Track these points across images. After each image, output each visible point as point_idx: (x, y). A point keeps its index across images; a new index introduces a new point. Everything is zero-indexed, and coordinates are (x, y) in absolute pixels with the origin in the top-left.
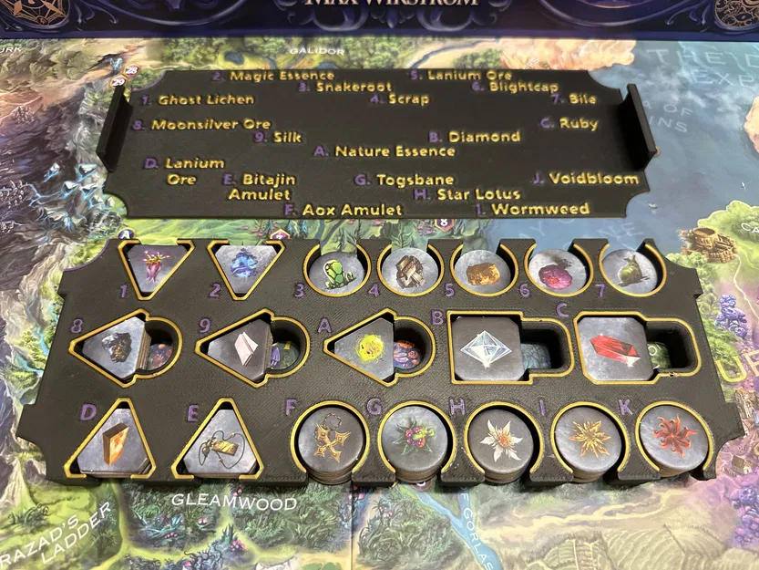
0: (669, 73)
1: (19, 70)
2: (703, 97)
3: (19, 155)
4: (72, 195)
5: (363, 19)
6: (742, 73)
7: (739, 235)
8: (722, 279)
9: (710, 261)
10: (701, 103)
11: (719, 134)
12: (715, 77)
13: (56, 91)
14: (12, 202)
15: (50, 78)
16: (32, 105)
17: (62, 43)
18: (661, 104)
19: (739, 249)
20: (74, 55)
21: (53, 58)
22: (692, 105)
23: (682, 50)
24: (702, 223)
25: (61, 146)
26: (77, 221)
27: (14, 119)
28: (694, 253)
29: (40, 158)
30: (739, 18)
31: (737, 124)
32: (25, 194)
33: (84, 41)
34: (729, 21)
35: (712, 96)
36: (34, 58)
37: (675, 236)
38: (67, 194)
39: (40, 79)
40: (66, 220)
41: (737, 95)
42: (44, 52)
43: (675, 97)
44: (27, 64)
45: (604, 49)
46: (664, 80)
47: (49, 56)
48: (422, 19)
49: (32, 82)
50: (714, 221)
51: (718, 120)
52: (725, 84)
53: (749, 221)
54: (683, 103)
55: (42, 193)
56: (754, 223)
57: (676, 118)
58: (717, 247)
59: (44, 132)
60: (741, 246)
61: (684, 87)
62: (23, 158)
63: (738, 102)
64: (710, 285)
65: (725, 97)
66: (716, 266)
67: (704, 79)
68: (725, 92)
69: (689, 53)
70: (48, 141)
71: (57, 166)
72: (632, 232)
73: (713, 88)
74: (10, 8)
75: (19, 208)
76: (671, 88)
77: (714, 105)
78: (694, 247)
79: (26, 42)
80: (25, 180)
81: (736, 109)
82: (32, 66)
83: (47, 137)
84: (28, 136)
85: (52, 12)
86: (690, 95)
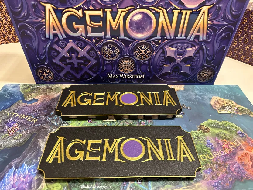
0: (192, 92)
1: (44, 90)
2: (200, 97)
3: (44, 109)
4: (57, 118)
5: (120, 81)
6: (209, 91)
7: (210, 126)
8: (207, 136)
9: (204, 132)
10: (200, 98)
11: (205, 105)
12: (203, 92)
13: (53, 95)
14: (43, 120)
15: (51, 92)
16: (48, 98)
17: (54, 85)
18: (191, 98)
19: (210, 130)
20: (57, 87)
21: (52, 88)
22: (198, 98)
23: (195, 87)
24: (202, 124)
25: (54, 107)
26: (58, 124)
27: (43, 101)
28: (200, 131)
29: (49, 110)
30: (203, 80)
31: (208, 103)
32: (46, 118)
33: (60, 84)
34: (201, 81)
35: (203, 97)
36: (48, 88)
37: (195, 127)
38: (56, 118)
39: (49, 93)
40: (56, 124)
41: (208, 96)
42: (50, 87)
43: (194, 97)
44: (46, 90)
45: (177, 87)
46: (191, 93)
47: (51, 88)
48: (132, 81)
49: (47, 93)
50: (205, 123)
51: (204, 102)
52: (205, 94)
53: (212, 123)
54: (196, 98)
55: (50, 118)
56: (213, 124)
57: (194, 101)
58: (205, 129)
59: (50, 104)
60: (211, 129)
61: (196, 95)
62: (45, 110)
63: (209, 98)
64: (204, 138)
65: (205, 97)
66: (205, 133)
67: (200, 93)
68: (205, 96)
69: (197, 87)
70: (51, 106)
71: (53, 112)
72: (186, 126)
73: (203, 95)
74: (40, 77)
75: (44, 121)
76: (193, 95)
77: (203, 98)
78: (200, 129)
79: (46, 84)
80: (46, 115)
81: (208, 99)
82: (47, 90)
83: (51, 105)
84: (46, 105)
85: (50, 78)
86: (197, 96)
